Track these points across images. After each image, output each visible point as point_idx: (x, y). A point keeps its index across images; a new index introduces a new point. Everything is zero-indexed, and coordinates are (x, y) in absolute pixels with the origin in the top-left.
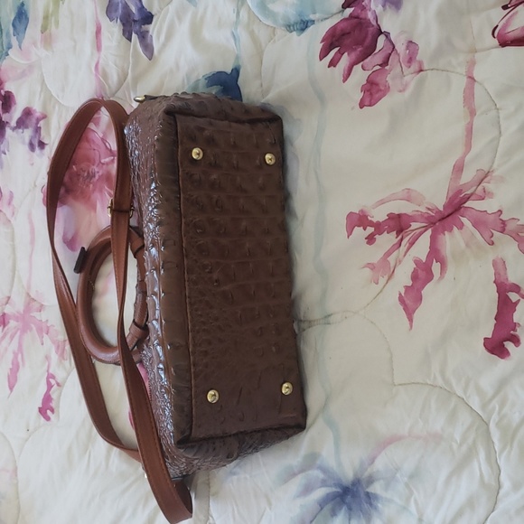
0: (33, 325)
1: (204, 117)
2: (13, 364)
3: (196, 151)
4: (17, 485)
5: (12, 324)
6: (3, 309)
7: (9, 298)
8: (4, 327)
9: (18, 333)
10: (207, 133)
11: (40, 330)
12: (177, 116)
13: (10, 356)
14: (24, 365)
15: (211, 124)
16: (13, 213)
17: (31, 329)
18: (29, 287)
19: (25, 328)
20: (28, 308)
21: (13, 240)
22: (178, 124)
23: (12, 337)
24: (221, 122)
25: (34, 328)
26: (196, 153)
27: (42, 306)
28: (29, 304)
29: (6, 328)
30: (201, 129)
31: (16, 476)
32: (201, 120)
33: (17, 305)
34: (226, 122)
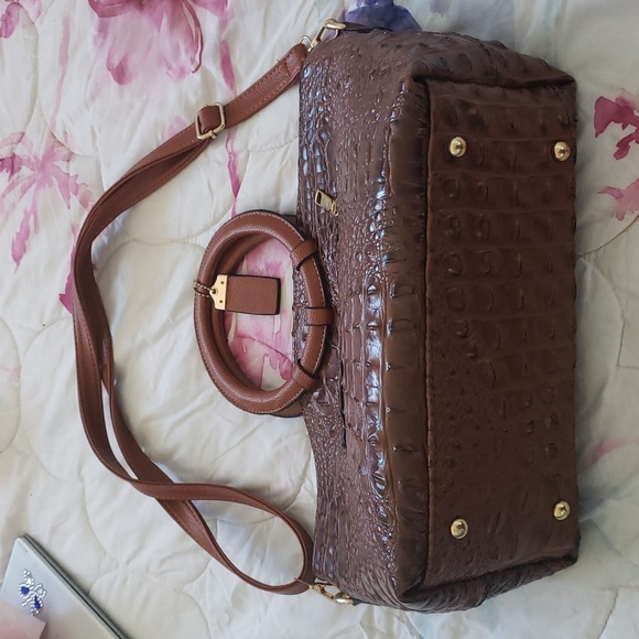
0: (54, 178)
1: (467, 81)
2: (21, 227)
3: (456, 142)
4: (18, 390)
5: (25, 171)
6: (13, 149)
7: (23, 134)
8: (12, 173)
9: (34, 187)
10: (473, 111)
11: (65, 187)
12: (429, 82)
13: (18, 216)
14: (36, 230)
15: (478, 94)
16: (40, 13)
17: (51, 184)
18: (53, 125)
19: (44, 182)
20: (50, 155)
21: (36, 52)
22: (432, 97)
23: (24, 191)
24: (490, 89)
25: (56, 183)
26: (456, 146)
27: (71, 154)
28: (53, 147)
29: (15, 176)
30: (466, 105)
31: (19, 377)
32: (464, 88)
33: (36, 146)
34: (497, 90)
